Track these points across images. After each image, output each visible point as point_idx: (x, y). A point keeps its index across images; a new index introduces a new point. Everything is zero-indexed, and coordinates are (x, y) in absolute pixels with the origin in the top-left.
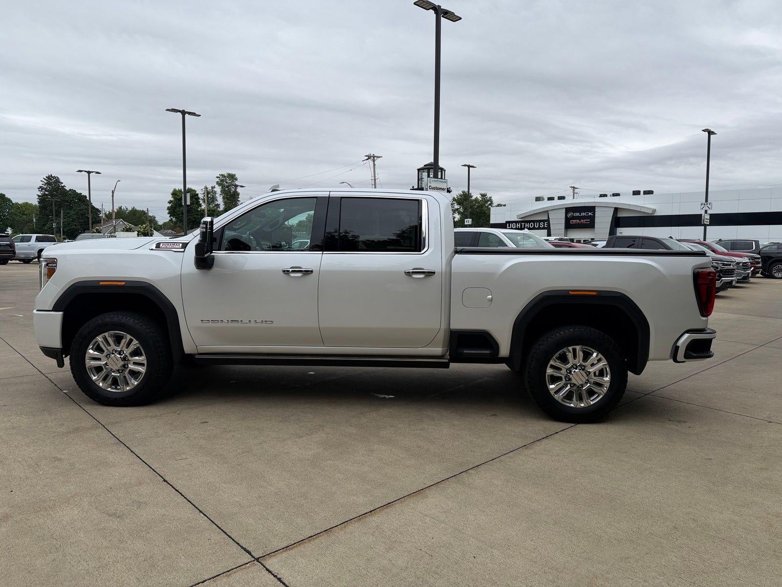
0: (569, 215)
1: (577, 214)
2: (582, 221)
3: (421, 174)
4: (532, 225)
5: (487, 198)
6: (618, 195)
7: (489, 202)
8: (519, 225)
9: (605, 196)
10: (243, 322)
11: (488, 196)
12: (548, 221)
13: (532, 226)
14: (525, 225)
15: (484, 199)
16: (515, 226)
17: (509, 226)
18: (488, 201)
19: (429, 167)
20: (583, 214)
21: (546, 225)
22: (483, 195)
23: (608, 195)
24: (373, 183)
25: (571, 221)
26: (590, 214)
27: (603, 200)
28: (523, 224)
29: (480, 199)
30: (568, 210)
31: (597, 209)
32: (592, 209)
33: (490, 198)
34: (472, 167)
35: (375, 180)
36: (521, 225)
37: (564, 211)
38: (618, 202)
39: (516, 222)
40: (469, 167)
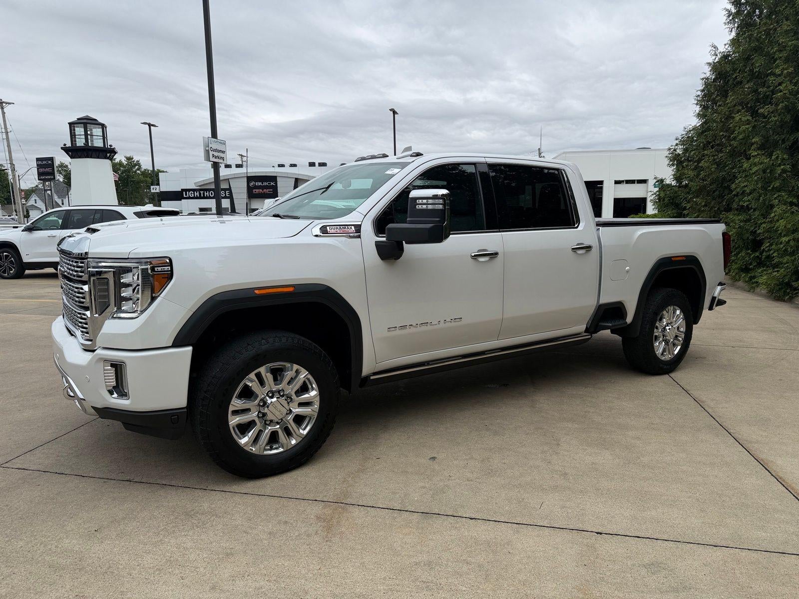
0: (252, 184)
1: (260, 184)
2: (265, 190)
3: (74, 130)
4: (212, 193)
5: (134, 161)
6: (295, 165)
7: (137, 167)
8: (198, 194)
9: (283, 166)
10: (433, 323)
11: (136, 159)
12: (230, 189)
13: (212, 195)
14: (204, 194)
15: (131, 163)
16: (193, 194)
17: (186, 195)
18: (136, 165)
19: (85, 121)
20: (265, 184)
21: (227, 194)
22: (129, 159)
23: (286, 166)
24: (5, 137)
25: (254, 190)
26: (272, 184)
27: (281, 170)
28: (202, 192)
29: (126, 163)
30: (250, 179)
31: (278, 179)
32: (274, 179)
33: (138, 161)
34: (153, 125)
35: (7, 133)
36: (200, 194)
37: (245, 179)
38: (298, 173)
39: (194, 190)
40: (150, 125)
